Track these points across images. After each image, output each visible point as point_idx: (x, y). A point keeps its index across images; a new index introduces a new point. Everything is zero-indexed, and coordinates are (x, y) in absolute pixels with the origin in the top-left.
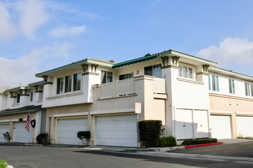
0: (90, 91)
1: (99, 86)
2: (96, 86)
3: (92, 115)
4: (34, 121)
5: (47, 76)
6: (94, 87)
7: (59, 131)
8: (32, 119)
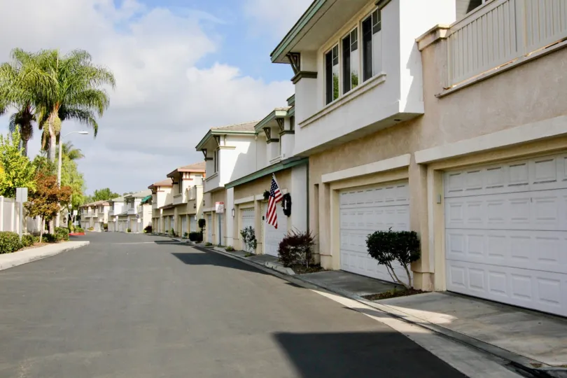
0: (409, 66)
1: (442, 34)
2: (431, 39)
3: (425, 166)
4: (287, 197)
5: (299, 54)
6: (422, 45)
7: (341, 229)
8: (285, 192)
